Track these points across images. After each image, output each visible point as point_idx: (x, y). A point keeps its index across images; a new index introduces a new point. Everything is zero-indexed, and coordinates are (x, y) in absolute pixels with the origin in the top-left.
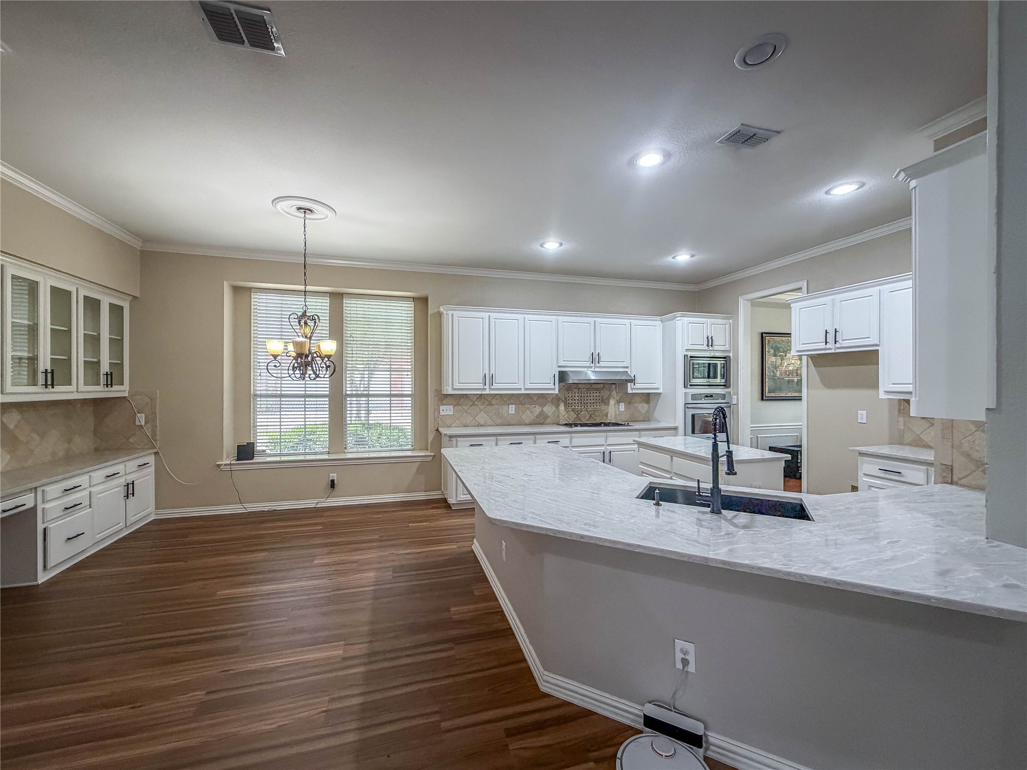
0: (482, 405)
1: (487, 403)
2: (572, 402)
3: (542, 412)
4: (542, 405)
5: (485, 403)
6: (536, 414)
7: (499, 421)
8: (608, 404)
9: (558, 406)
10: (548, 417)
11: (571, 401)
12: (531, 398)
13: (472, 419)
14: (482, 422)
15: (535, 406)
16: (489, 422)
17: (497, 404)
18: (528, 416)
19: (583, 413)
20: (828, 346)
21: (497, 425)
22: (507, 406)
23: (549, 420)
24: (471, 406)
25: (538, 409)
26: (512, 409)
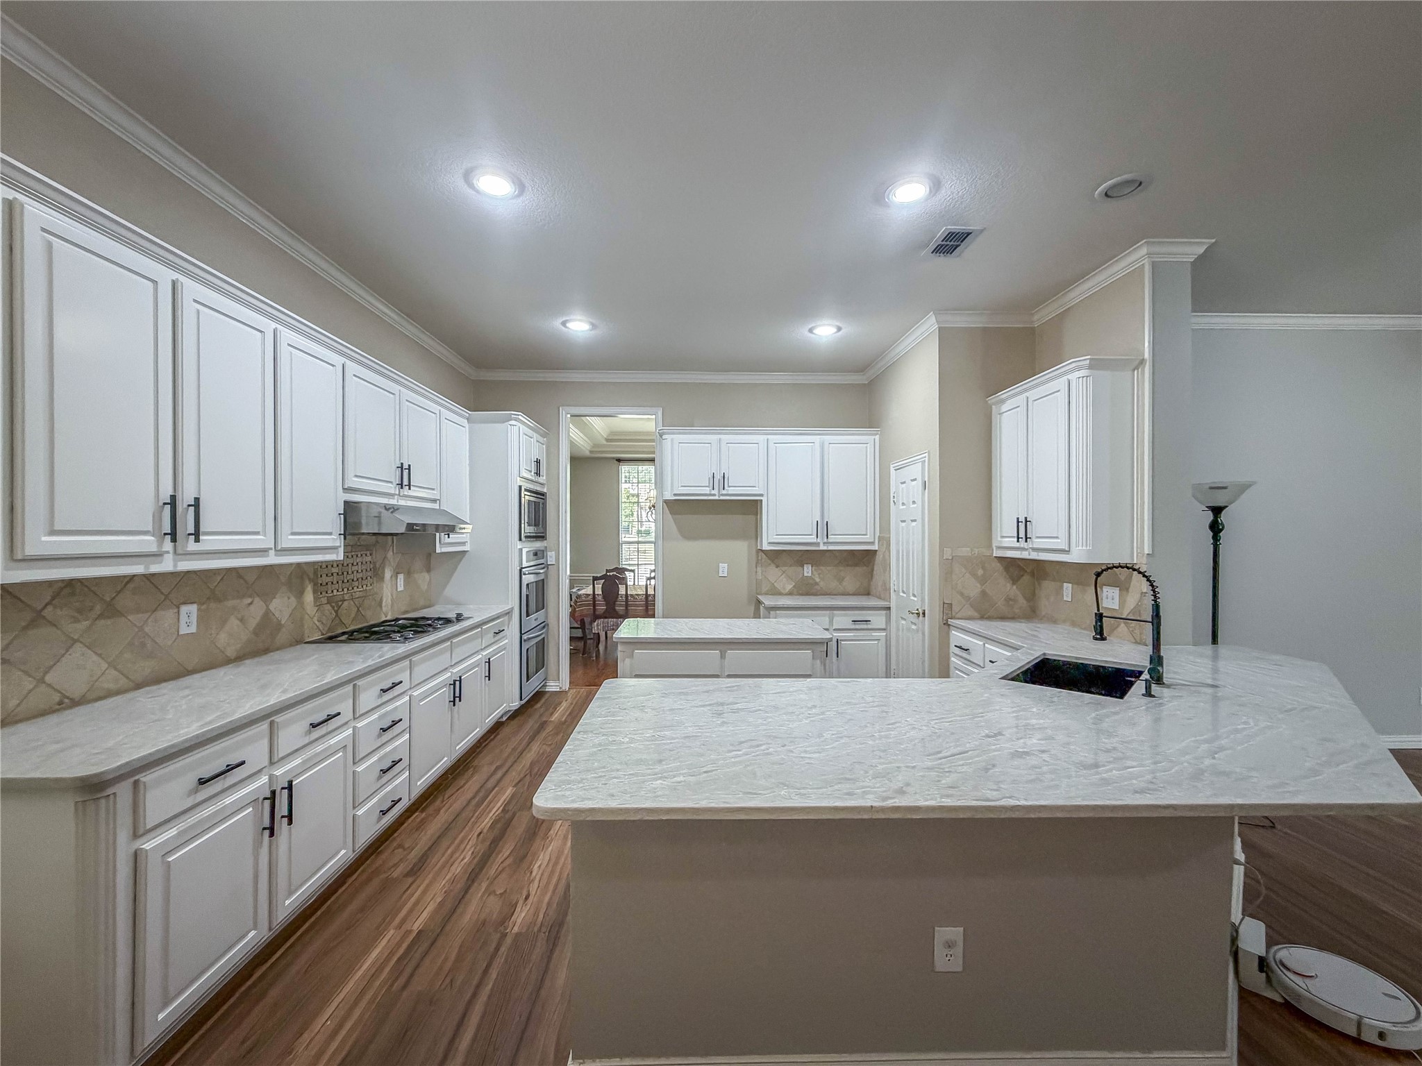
0: (77, 621)
1: (98, 609)
2: (329, 579)
3: (267, 615)
4: (267, 596)
5: (91, 609)
6: (253, 623)
7: (146, 668)
8: (382, 579)
9: (300, 594)
10: (279, 626)
11: (325, 579)
12: (240, 577)
13: (28, 684)
14: (76, 688)
15: (249, 600)
16: (111, 679)
17: (138, 610)
18: (231, 635)
19: (346, 603)
20: (715, 492)
21: (138, 686)
22: (172, 611)
23: (282, 637)
24: (26, 628)
25: (256, 609)
26: (188, 618)
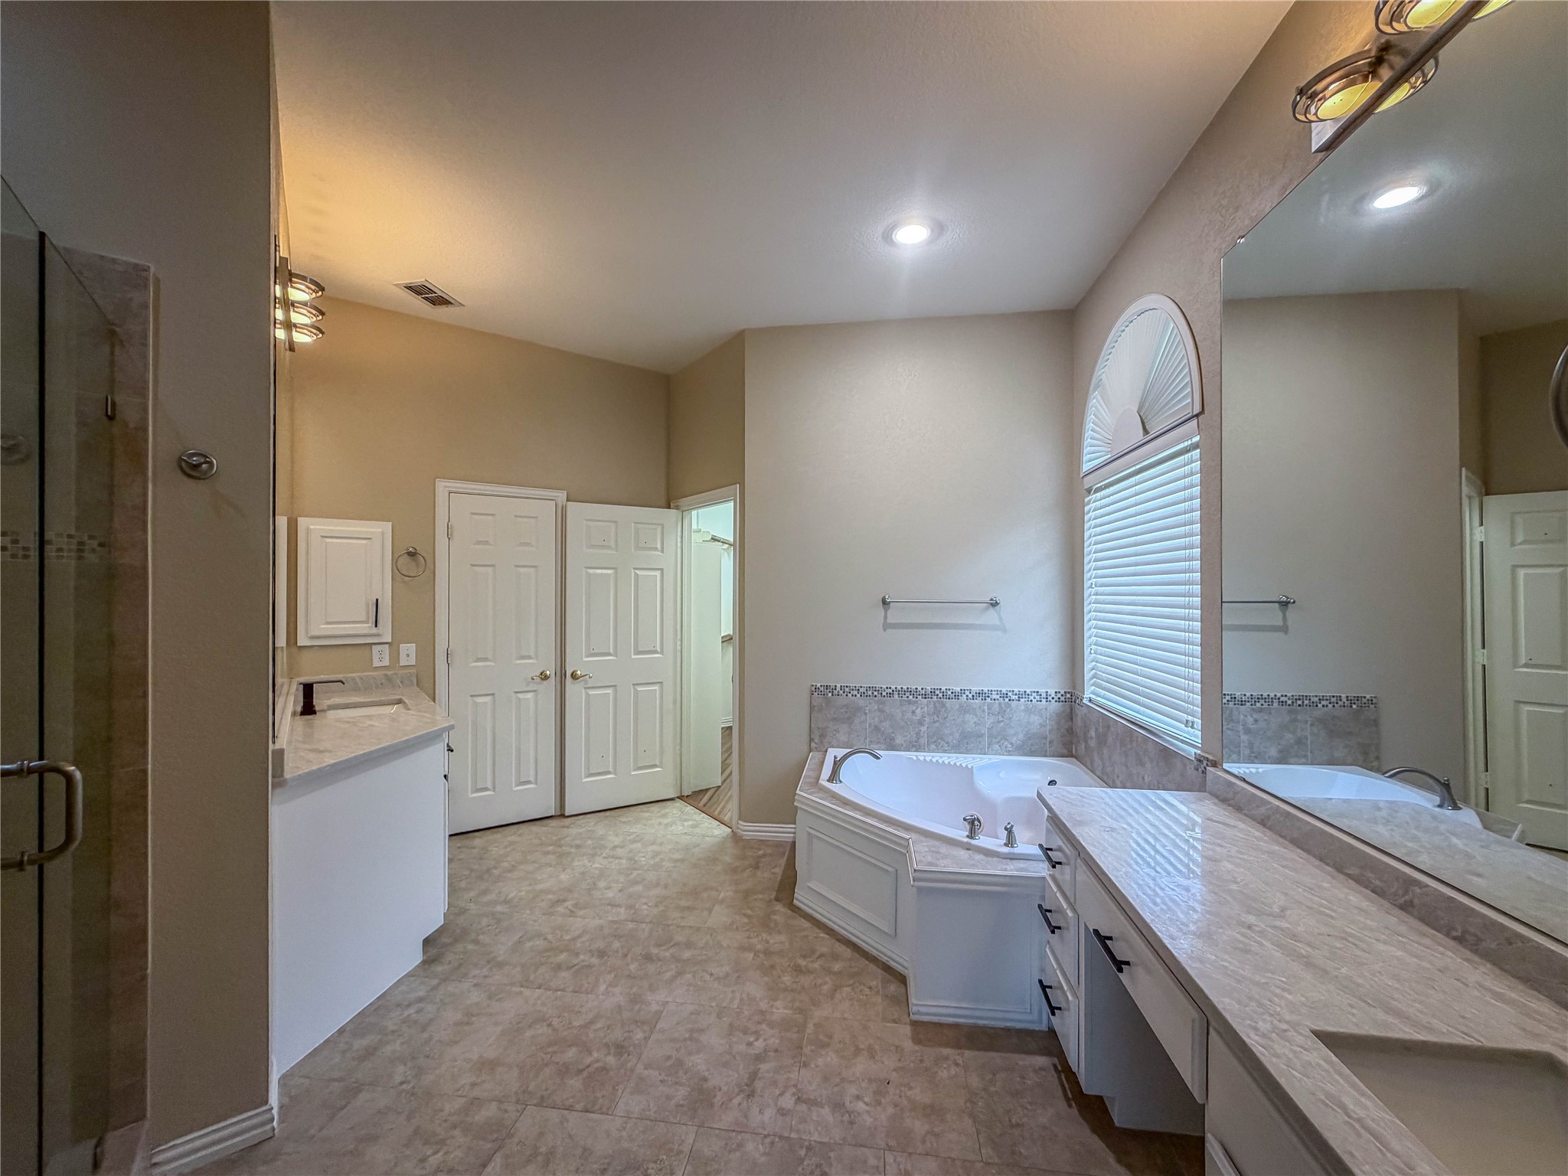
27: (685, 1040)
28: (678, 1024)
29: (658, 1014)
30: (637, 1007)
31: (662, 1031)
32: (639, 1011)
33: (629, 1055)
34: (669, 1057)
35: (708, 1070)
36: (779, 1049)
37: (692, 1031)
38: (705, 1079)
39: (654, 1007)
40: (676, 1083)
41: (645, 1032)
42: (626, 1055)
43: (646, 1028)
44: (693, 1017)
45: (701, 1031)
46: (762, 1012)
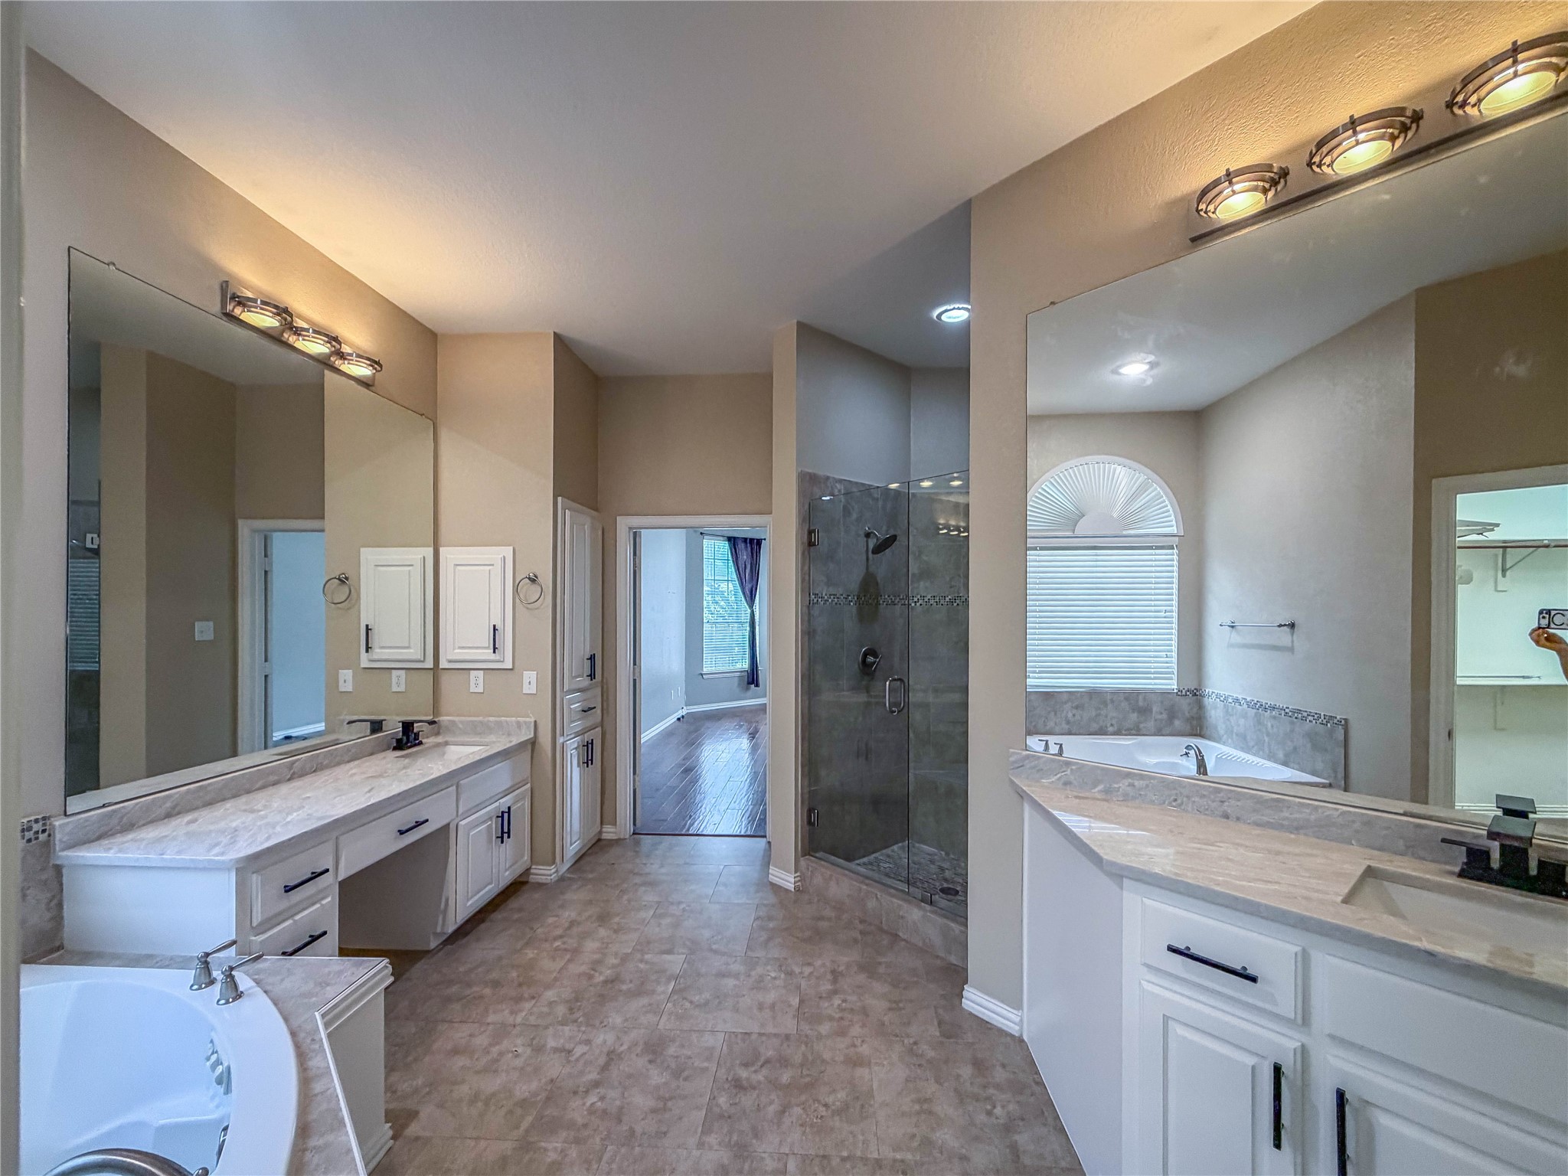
27: (671, 1099)
28: (680, 1118)
29: (707, 1130)
30: (735, 1138)
31: (698, 1108)
32: (730, 1133)
33: (727, 1079)
34: (685, 1079)
35: (647, 1070)
36: (572, 1095)
37: (665, 1109)
38: (650, 1062)
39: (712, 1139)
40: (677, 1057)
41: (718, 1105)
42: (729, 1079)
43: (717, 1110)
44: (664, 1129)
45: (654, 1111)
46: (577, 1141)
